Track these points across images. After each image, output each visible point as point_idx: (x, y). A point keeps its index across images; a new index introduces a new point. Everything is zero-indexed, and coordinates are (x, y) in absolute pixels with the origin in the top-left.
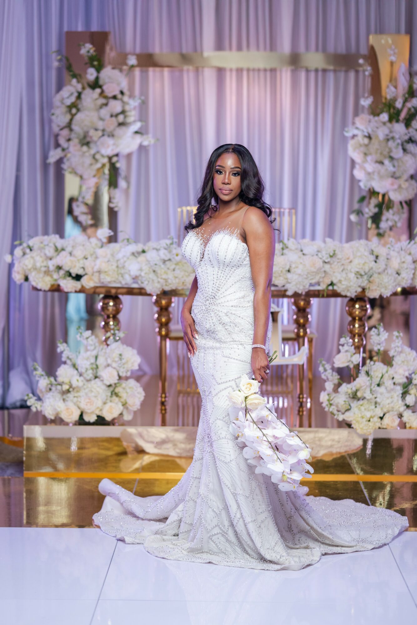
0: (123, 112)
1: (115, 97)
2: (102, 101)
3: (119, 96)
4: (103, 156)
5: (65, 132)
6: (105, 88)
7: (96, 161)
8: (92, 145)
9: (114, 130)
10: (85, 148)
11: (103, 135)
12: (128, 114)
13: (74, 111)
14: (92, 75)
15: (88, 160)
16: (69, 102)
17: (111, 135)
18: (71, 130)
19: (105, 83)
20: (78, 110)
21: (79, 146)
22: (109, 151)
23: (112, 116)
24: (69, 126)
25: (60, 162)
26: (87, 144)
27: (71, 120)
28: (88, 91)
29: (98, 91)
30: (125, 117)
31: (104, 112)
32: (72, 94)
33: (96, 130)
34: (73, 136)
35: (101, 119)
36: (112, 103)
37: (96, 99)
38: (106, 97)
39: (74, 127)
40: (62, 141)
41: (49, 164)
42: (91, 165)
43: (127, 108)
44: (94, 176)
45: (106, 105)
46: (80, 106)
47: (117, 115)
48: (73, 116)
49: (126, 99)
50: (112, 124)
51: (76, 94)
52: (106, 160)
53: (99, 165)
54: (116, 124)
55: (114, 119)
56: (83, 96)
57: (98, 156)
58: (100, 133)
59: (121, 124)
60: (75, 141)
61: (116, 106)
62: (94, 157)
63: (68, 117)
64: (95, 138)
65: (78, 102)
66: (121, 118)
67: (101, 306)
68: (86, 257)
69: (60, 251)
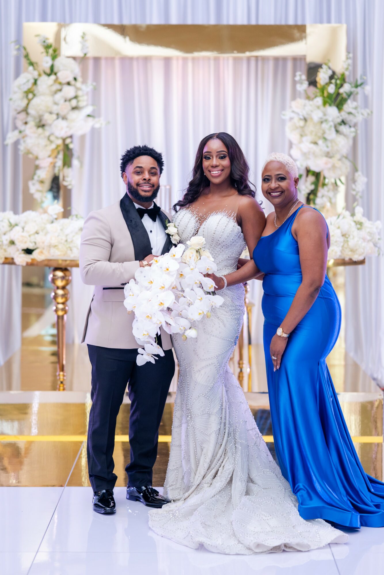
0: (76, 97)
1: (69, 84)
2: (57, 87)
3: (73, 82)
4: (57, 138)
5: (23, 115)
6: (59, 74)
7: (51, 142)
8: (46, 128)
9: (68, 113)
10: (40, 130)
11: (58, 118)
12: (80, 99)
13: (30, 96)
14: (47, 63)
15: (43, 142)
16: (25, 88)
17: (64, 118)
18: (27, 114)
19: (59, 71)
20: (34, 95)
21: (35, 129)
22: (63, 133)
23: (66, 101)
24: (25, 110)
25: (16, 144)
26: (43, 126)
27: (28, 104)
28: (44, 78)
29: (53, 77)
30: (78, 101)
31: (58, 97)
32: (28, 81)
33: (51, 113)
34: (29, 119)
35: (56, 104)
36: (66, 88)
37: (52, 85)
38: (60, 84)
39: (31, 111)
40: (19, 124)
41: (7, 145)
42: (46, 146)
43: (80, 93)
44: (49, 156)
45: (60, 90)
46: (36, 92)
47: (70, 100)
48: (29, 101)
49: (79, 84)
50: (64, 108)
51: (32, 81)
52: (60, 142)
53: (53, 146)
54: (70, 108)
55: (67, 103)
56: (39, 82)
57: (52, 138)
58: (55, 116)
59: (74, 108)
60: (32, 123)
61: (69, 92)
62: (49, 139)
63: (25, 102)
64: (49, 122)
65: (34, 87)
66: (74, 103)
67: (51, 278)
68: (38, 232)
69: (14, 227)
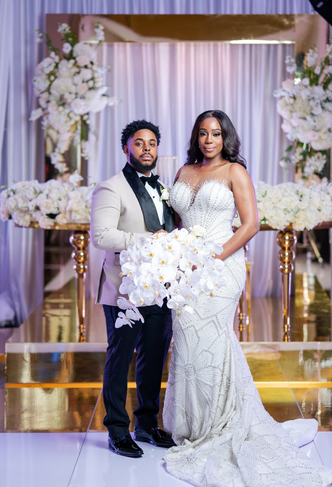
0: (93, 79)
1: (86, 67)
2: (76, 70)
3: (90, 66)
4: (75, 115)
5: (46, 95)
6: (78, 59)
7: (70, 118)
8: (66, 106)
9: (85, 93)
10: (61, 108)
11: (76, 98)
12: (97, 80)
13: (52, 78)
14: (67, 48)
15: (64, 118)
16: (48, 71)
17: (83, 98)
18: (50, 93)
19: (78, 56)
20: (56, 77)
21: (56, 107)
22: (81, 111)
23: (83, 82)
24: (48, 90)
25: (40, 120)
26: (63, 104)
27: (50, 85)
28: (64, 62)
29: (72, 61)
30: (94, 83)
31: (78, 79)
32: (50, 65)
33: (70, 93)
34: (51, 98)
35: (76, 85)
36: (84, 71)
37: (71, 68)
38: (78, 67)
39: (53, 91)
40: (42, 103)
42: (66, 122)
43: (96, 75)
44: (69, 131)
45: (79, 73)
46: (57, 74)
47: (87, 82)
48: (51, 82)
49: (95, 68)
50: (83, 89)
51: (54, 65)
52: (78, 118)
53: (73, 122)
54: (87, 88)
55: (85, 84)
56: (60, 66)
57: (71, 115)
58: (73, 96)
59: (91, 89)
60: (53, 103)
61: (87, 74)
62: (68, 115)
63: (48, 83)
64: (69, 100)
65: (56, 70)
66: (91, 84)
68: (60, 199)
69: (39, 194)
